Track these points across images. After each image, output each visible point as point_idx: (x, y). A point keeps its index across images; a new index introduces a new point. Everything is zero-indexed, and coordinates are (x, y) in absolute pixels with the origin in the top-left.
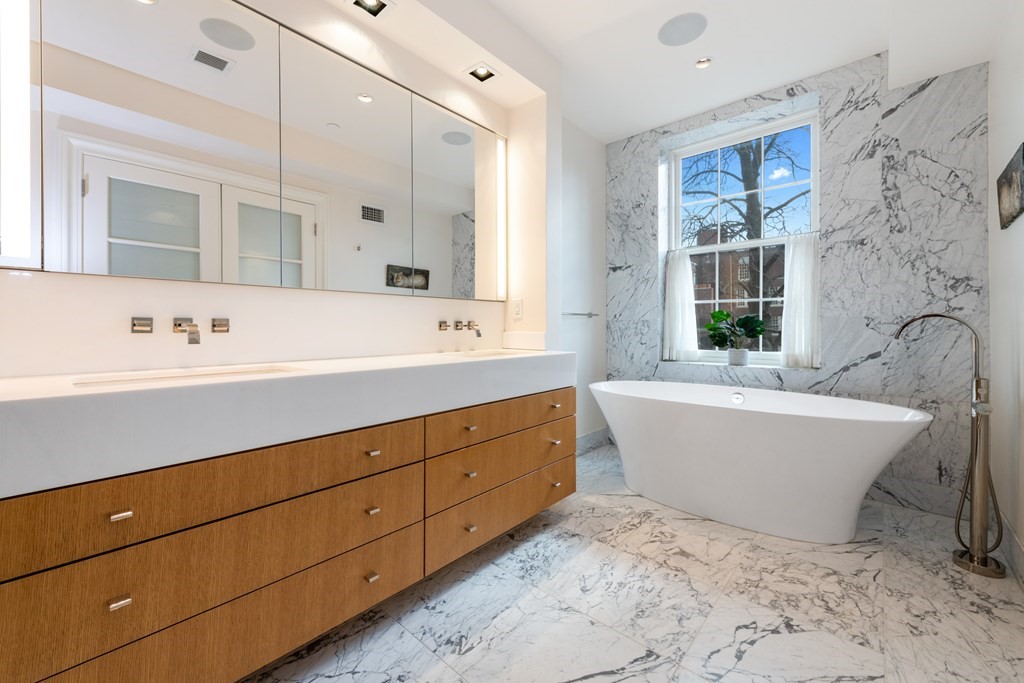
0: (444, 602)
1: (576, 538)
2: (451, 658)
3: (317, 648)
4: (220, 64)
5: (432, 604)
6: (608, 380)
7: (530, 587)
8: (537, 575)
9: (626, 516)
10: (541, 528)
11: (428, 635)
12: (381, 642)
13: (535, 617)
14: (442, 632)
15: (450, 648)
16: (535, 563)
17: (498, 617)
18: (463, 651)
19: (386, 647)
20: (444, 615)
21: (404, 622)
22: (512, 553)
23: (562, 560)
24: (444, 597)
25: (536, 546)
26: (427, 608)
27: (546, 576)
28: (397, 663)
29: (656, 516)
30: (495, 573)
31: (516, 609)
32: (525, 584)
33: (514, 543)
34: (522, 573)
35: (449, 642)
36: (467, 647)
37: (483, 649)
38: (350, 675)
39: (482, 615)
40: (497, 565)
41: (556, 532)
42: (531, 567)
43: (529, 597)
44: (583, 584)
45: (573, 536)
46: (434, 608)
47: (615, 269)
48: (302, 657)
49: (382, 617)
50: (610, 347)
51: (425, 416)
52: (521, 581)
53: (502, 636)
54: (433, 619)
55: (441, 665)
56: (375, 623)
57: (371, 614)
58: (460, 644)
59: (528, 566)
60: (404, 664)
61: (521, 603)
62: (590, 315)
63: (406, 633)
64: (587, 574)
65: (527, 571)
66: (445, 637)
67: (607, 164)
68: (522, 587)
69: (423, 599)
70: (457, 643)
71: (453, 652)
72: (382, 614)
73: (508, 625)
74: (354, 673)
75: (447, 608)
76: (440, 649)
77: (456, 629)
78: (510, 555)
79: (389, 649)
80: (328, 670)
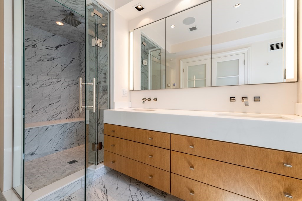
3: (150, 187)
4: (195, 28)
38: (142, 198)
48: (146, 186)
49: (164, 196)
51: (171, 134)
56: (162, 196)
57: (165, 193)
74: (142, 199)
80: (143, 193)
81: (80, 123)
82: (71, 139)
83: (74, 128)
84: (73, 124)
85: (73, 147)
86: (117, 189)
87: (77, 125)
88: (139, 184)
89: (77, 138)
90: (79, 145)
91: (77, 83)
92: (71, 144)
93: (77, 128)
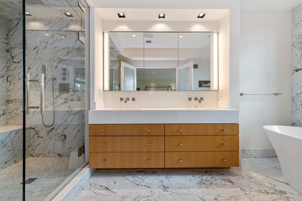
0: (171, 178)
1: (231, 184)
2: (161, 190)
4: (150, 42)
5: (168, 177)
6: (293, 126)
7: (198, 187)
8: (203, 186)
9: (267, 187)
10: (219, 174)
11: (161, 182)
12: (152, 178)
13: (191, 195)
14: (164, 184)
15: (163, 188)
16: (206, 183)
17: (181, 189)
18: (165, 190)
19: (151, 179)
20: (169, 180)
21: (159, 177)
22: (202, 176)
23: (217, 187)
24: (172, 177)
25: (212, 178)
26: (166, 177)
27: (206, 188)
28: (151, 184)
29: (287, 195)
30: (191, 179)
31: (188, 190)
32: (197, 186)
33: (205, 174)
34: (199, 183)
35: (164, 187)
36: (167, 190)
37: (170, 193)
39: (177, 186)
40: (193, 177)
41: (224, 178)
42: (204, 183)
43: (195, 190)
44: (217, 197)
45: (231, 182)
46: (168, 178)
47: (297, 71)
48: (138, 172)
49: (156, 173)
50: (294, 109)
51: (165, 124)
52: (196, 185)
53: (177, 194)
54: (165, 180)
55: (158, 190)
56: (154, 174)
58: (166, 189)
59: (203, 182)
60: (151, 185)
61: (190, 190)
62: (276, 94)
63: (157, 180)
64: (222, 195)
65: (201, 183)
66: (164, 185)
67: (293, 19)
68: (195, 186)
69: (167, 174)
70: (165, 188)
71: (163, 189)
72: (157, 173)
73: (181, 192)
74: (142, 180)
75: (170, 180)
76: (161, 187)
77: (168, 185)
78: (200, 177)
79: (151, 180)
80: (140, 177)
81: (17, 132)
82: (3, 156)
83: (8, 140)
84: (7, 134)
85: (7, 167)
86: (115, 183)
87: (13, 135)
88: (131, 173)
89: (13, 153)
90: (15, 162)
91: (3, 77)
92: (4, 162)
93: (13, 140)
